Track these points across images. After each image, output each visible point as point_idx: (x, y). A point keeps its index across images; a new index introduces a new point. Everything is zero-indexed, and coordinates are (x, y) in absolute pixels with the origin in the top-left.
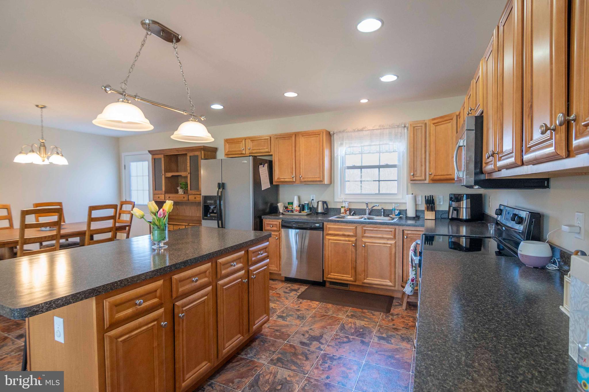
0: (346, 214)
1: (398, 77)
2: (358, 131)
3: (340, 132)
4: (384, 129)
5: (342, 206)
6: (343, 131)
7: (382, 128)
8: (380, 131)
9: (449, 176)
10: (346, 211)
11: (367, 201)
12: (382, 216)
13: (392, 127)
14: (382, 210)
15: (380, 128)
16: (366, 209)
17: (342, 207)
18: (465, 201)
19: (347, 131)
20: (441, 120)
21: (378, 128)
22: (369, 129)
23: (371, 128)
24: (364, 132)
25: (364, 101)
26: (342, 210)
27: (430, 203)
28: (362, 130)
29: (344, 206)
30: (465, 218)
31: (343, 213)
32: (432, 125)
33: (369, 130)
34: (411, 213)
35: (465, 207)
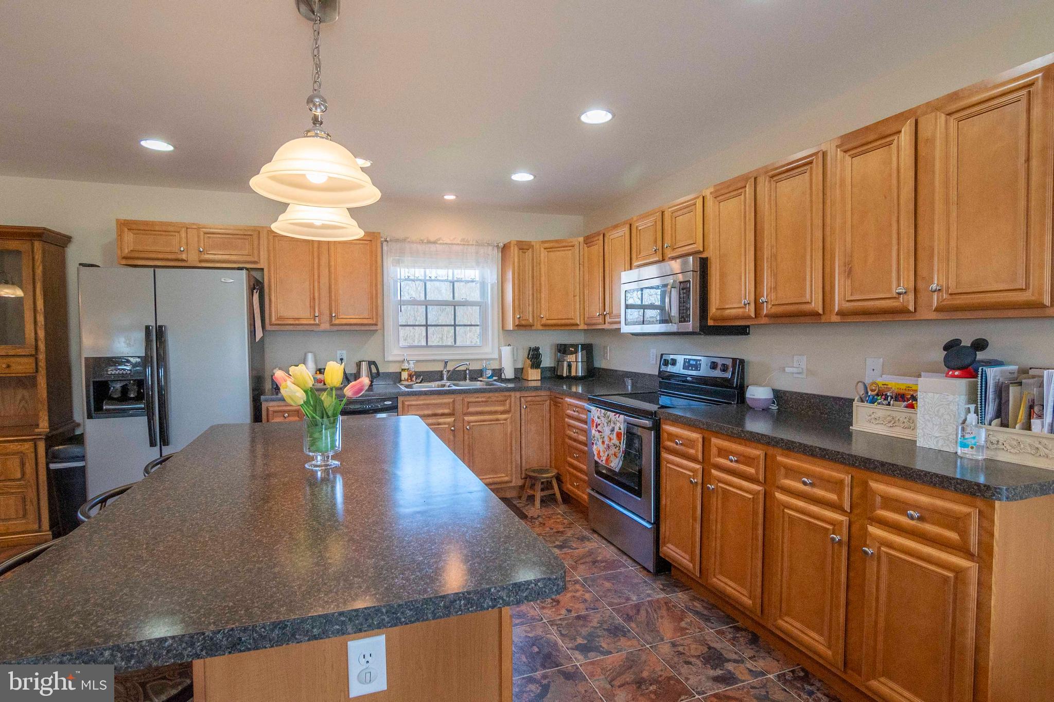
0: (412, 381)
1: (535, 177)
2: (429, 242)
3: (397, 240)
4: (468, 245)
5: (403, 368)
6: (404, 240)
7: (465, 243)
8: (461, 247)
9: (569, 320)
10: (411, 376)
11: (446, 358)
12: (468, 381)
13: (479, 244)
14: (467, 372)
15: (462, 243)
16: (442, 371)
17: (403, 370)
18: (580, 353)
19: (409, 240)
20: (557, 245)
21: (460, 243)
22: (445, 242)
23: (449, 242)
24: (437, 245)
25: (450, 197)
26: (405, 375)
27: (535, 356)
28: (435, 243)
29: (407, 368)
30: (580, 375)
31: (405, 380)
32: (542, 249)
33: (446, 244)
34: (509, 373)
35: (580, 360)
